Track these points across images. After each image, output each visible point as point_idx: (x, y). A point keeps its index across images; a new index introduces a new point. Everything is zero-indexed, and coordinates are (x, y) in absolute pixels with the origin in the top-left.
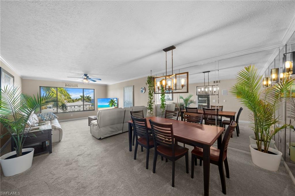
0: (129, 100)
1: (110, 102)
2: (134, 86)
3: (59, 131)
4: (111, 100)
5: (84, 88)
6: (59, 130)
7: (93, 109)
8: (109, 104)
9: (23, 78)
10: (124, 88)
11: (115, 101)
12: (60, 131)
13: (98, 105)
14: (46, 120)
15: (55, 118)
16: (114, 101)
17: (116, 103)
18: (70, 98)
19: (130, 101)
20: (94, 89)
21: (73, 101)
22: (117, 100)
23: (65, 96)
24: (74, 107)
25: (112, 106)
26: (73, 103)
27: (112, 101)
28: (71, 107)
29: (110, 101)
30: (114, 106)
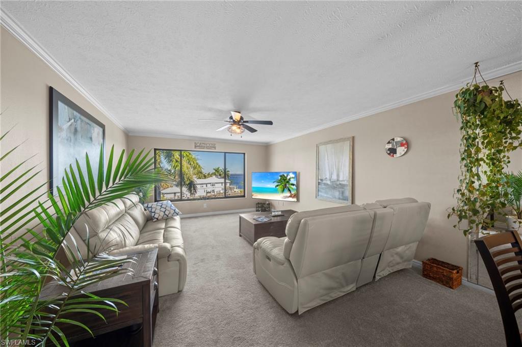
0: (334, 177)
1: (280, 181)
2: (353, 137)
3: (177, 262)
4: (281, 176)
5: (226, 151)
6: (178, 260)
7: (243, 194)
8: (277, 186)
9: (130, 134)
10: (317, 147)
11: (292, 180)
12: (180, 263)
13: (253, 186)
14: (157, 219)
15: (175, 216)
16: (289, 179)
17: (293, 185)
18: (201, 173)
19: (338, 180)
20: (244, 154)
21: (205, 177)
22: (297, 176)
23: (195, 168)
24: (207, 186)
25: (283, 191)
26: (205, 180)
27: (285, 180)
28: (202, 185)
29: (280, 178)
30: (289, 190)
